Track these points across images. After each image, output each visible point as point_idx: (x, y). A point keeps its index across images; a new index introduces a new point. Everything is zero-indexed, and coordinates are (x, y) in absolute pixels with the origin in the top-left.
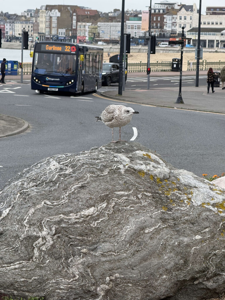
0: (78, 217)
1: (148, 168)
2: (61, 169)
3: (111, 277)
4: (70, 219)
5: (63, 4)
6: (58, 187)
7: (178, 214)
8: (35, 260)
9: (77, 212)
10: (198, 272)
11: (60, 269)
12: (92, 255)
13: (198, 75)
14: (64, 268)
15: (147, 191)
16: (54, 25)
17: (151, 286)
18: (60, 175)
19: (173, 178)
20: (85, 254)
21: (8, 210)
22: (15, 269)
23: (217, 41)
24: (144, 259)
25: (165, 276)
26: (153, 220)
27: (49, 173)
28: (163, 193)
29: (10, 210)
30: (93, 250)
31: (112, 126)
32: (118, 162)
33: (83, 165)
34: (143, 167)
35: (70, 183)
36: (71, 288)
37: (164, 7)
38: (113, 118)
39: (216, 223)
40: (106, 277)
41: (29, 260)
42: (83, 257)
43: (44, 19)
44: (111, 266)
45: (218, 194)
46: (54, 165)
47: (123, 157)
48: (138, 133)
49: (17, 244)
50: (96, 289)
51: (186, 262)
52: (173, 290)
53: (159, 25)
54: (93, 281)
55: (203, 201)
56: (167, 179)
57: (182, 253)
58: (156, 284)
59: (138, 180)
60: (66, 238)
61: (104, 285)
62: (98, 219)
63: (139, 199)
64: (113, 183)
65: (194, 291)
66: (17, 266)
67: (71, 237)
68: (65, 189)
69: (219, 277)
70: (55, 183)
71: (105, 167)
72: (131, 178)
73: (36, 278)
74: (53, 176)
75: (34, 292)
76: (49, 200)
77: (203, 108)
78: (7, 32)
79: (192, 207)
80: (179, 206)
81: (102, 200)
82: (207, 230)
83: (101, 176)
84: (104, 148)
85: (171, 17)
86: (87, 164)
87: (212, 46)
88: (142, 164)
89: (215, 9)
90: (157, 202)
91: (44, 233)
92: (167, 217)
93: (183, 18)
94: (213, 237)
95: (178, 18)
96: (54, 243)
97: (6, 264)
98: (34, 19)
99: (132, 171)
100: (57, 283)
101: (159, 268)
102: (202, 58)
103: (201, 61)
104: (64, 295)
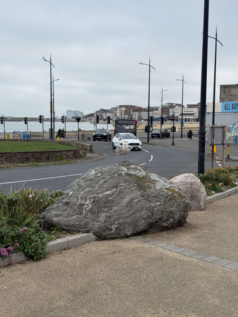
0: (103, 195)
1: (136, 173)
2: (96, 174)
3: (118, 222)
4: (99, 196)
5: (126, 105)
6: (94, 182)
7: (149, 193)
8: (83, 214)
9: (103, 193)
10: (159, 219)
11: (95, 218)
12: (109, 212)
13: (182, 133)
14: (97, 218)
15: (134, 183)
16: (123, 114)
17: (137, 225)
18: (95, 177)
19: (147, 177)
20: (106, 211)
21: (72, 192)
22: (75, 218)
23: (192, 119)
24: (133, 214)
25: (143, 221)
26: (137, 196)
27: (91, 176)
28: (143, 184)
29: (73, 192)
30: (110, 210)
31: (121, 155)
32: (122, 170)
33: (106, 172)
34: (133, 173)
35: (99, 180)
36: (100, 227)
37: (169, 105)
38: (122, 151)
39: (166, 197)
40: (116, 221)
41: (81, 215)
42: (105, 213)
43: (119, 111)
44: (118, 217)
45: (168, 184)
46: (93, 172)
47: (124, 168)
48: (153, 158)
49: (76, 208)
50: (111, 227)
51: (153, 215)
52: (147, 227)
53: (167, 112)
54: (110, 223)
55: (161, 187)
56: (145, 178)
57: (151, 211)
58: (139, 224)
59: (131, 178)
60: (98, 205)
61: (115, 225)
62: (112, 196)
63: (131, 187)
64: (119, 180)
65: (157, 227)
66: (75, 217)
67: (100, 204)
68: (97, 183)
69: (169, 221)
70: (93, 180)
71: (116, 173)
72: (127, 178)
73: (84, 222)
74: (92, 177)
75: (83, 229)
76: (90, 188)
77: (182, 147)
78: (104, 117)
79: (156, 190)
80: (150, 189)
81: (114, 187)
82: (162, 200)
83: (114, 177)
84: (117, 165)
85: (172, 109)
86: (107, 171)
87: (190, 121)
88: (133, 171)
89: (191, 105)
90: (139, 188)
91: (88, 202)
92: (144, 194)
93: (177, 109)
94: (165, 203)
95: (175, 109)
96: (92, 207)
97: (70, 216)
98: (115, 111)
99: (128, 174)
100: (94, 225)
101: (140, 217)
102: (183, 126)
103: (183, 127)
104: (97, 230)
